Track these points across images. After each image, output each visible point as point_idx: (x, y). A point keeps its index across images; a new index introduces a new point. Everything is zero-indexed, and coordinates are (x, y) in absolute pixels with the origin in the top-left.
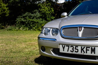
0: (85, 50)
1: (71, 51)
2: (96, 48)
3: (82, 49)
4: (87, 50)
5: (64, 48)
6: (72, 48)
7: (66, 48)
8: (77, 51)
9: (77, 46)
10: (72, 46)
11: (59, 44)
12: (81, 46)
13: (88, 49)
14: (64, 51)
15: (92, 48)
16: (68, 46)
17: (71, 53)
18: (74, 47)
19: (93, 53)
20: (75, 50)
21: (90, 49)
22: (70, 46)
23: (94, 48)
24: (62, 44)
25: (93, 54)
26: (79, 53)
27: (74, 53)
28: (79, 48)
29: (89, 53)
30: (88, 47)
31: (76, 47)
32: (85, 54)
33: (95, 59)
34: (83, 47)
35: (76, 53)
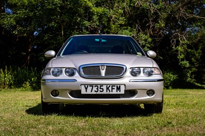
0: (110, 88)
1: (95, 91)
3: (107, 88)
4: (112, 89)
5: (86, 89)
6: (97, 87)
7: (89, 88)
8: (102, 90)
9: (102, 85)
10: (96, 85)
11: (81, 85)
13: (113, 87)
14: (86, 91)
15: (117, 86)
16: (92, 85)
17: (95, 93)
18: (99, 86)
19: (118, 91)
20: (99, 89)
21: (115, 88)
22: (94, 86)
23: (120, 86)
24: (85, 85)
25: (118, 93)
26: (105, 92)
27: (99, 93)
28: (105, 87)
29: (115, 92)
30: (113, 85)
31: (100, 86)
32: (111, 93)
34: (108, 86)
35: (101, 93)
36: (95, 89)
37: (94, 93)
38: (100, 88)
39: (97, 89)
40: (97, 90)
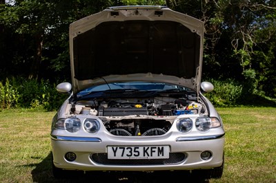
0: (149, 151)
1: (127, 155)
2: (164, 147)
3: (145, 151)
4: (152, 152)
5: (115, 152)
6: (130, 150)
7: (119, 151)
8: (137, 154)
9: (137, 147)
10: (129, 147)
11: (107, 146)
12: (144, 146)
13: (153, 150)
14: (115, 155)
15: (159, 148)
16: (122, 147)
17: (128, 158)
18: (133, 148)
19: (161, 155)
20: (133, 153)
21: (156, 150)
22: (126, 148)
23: (163, 148)
24: (113, 146)
25: (161, 157)
26: (141, 157)
27: (133, 157)
28: (141, 150)
29: (155, 156)
30: (153, 147)
31: (135, 148)
32: (150, 158)
33: (162, 164)
34: (146, 148)
35: (136, 158)
36: (127, 152)
37: (125, 157)
38: (135, 151)
39: (131, 152)
40: (130, 154)
